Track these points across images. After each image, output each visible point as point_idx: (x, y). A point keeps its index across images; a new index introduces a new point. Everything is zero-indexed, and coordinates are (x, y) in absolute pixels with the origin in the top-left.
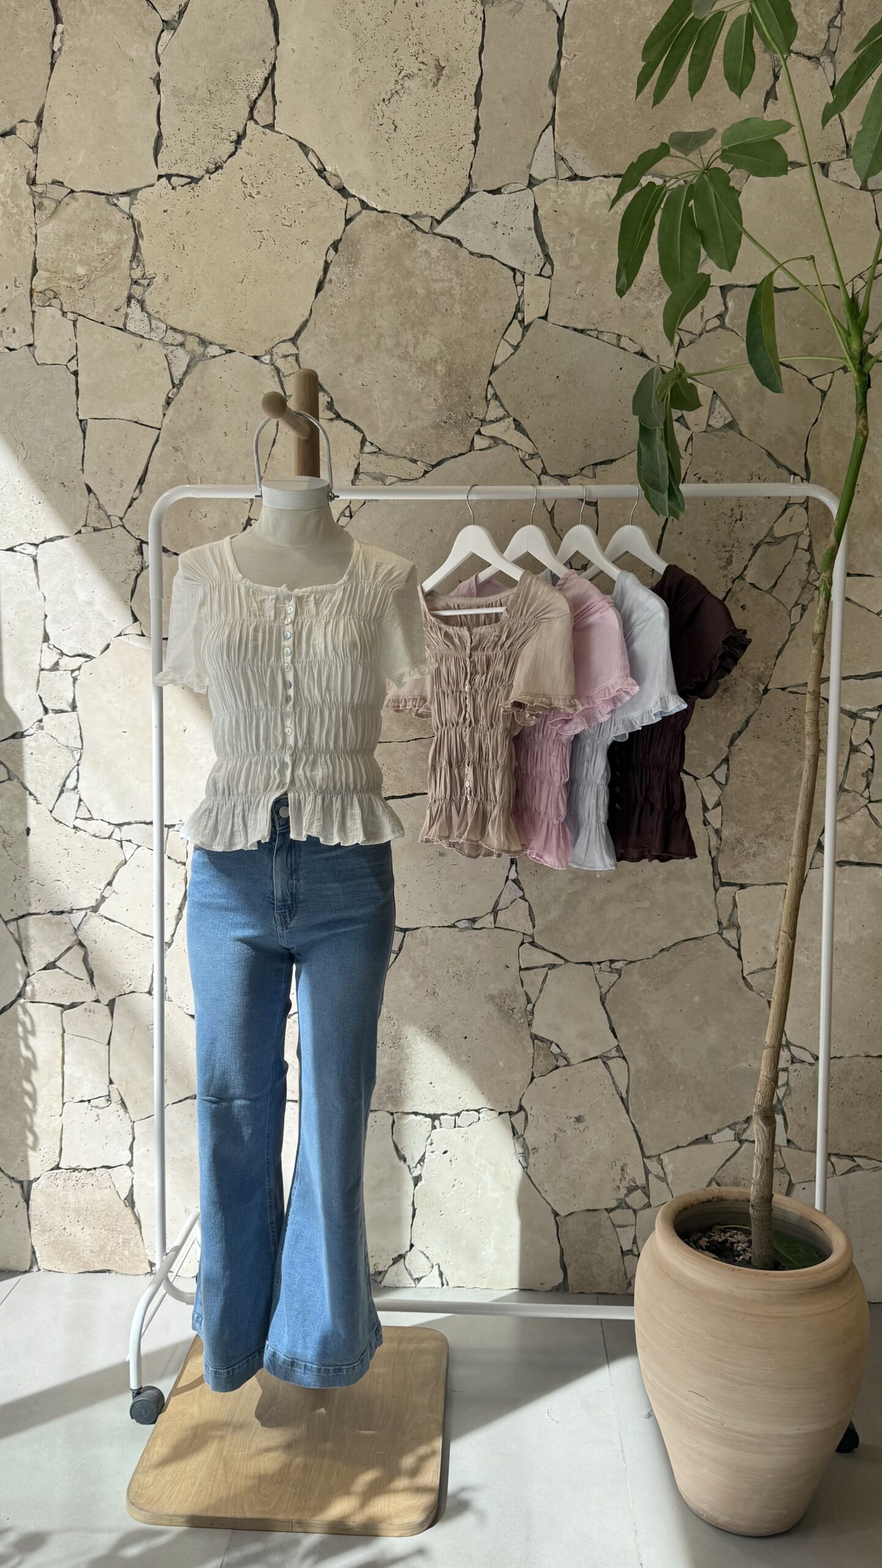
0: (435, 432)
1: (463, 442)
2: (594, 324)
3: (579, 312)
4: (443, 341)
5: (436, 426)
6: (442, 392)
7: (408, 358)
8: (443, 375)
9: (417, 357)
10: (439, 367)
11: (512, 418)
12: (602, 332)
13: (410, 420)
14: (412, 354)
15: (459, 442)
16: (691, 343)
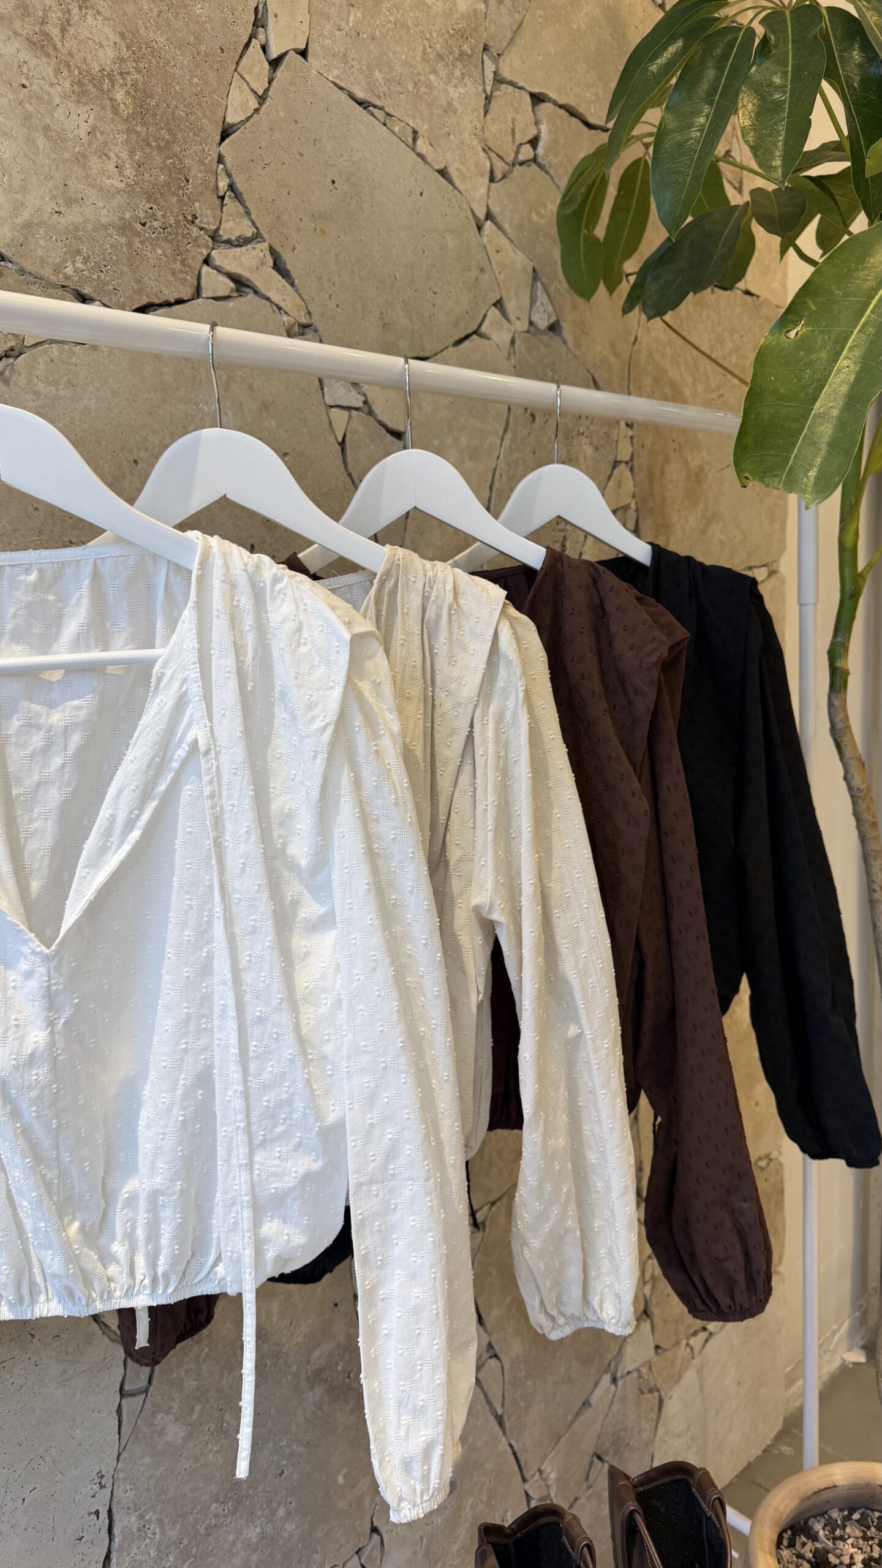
0: (123, 240)
1: (181, 276)
2: (379, 97)
3: (355, 62)
4: (122, 35)
5: (124, 228)
6: (132, 153)
7: (50, 50)
8: (131, 116)
9: (70, 54)
10: (119, 95)
11: (265, 245)
12: (391, 116)
13: (69, 202)
14: (59, 45)
15: (173, 274)
16: (504, 177)
